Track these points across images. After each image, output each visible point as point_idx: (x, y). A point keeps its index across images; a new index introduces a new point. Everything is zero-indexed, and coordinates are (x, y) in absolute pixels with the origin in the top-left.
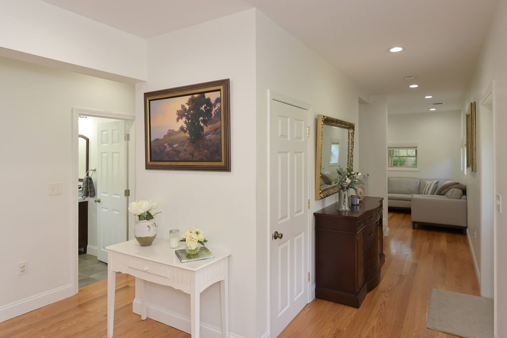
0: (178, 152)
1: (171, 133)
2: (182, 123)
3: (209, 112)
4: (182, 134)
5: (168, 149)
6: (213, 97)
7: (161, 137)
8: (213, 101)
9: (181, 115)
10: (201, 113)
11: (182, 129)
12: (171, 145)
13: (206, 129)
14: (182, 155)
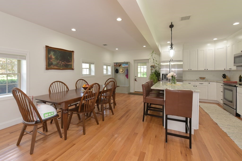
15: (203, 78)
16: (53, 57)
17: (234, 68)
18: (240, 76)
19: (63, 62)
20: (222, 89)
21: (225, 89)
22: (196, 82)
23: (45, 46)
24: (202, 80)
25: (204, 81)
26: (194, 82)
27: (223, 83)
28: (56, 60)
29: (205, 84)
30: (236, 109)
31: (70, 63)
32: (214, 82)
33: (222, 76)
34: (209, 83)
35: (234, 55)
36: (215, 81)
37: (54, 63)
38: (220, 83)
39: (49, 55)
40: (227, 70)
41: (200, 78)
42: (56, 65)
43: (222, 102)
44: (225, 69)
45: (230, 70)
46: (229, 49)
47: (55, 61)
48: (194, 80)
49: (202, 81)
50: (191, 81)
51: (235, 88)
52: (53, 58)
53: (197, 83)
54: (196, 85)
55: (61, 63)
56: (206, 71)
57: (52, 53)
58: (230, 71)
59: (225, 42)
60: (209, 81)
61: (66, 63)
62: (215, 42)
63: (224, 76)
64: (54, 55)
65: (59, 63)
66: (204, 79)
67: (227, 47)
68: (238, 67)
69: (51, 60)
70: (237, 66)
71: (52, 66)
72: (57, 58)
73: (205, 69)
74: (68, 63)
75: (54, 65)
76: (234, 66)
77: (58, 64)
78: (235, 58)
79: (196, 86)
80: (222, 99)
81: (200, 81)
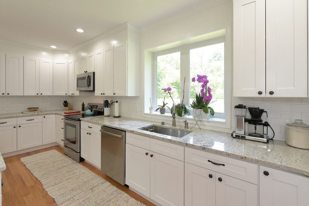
15: (33, 110)
17: (77, 93)
18: (83, 103)
20: (62, 125)
21: (66, 124)
22: (18, 119)
24: (32, 113)
25: (35, 115)
26: (15, 119)
27: (64, 116)
29: (38, 119)
30: (80, 152)
32: (52, 114)
33: (63, 104)
34: (44, 117)
35: (77, 75)
36: (54, 112)
38: (61, 115)
40: (69, 95)
41: (28, 108)
43: (62, 144)
44: (66, 94)
45: (72, 95)
46: (71, 66)
48: (15, 115)
49: (32, 115)
50: (7, 118)
51: (79, 122)
53: (22, 121)
54: (19, 124)
56: (40, 97)
58: (72, 97)
59: (66, 55)
60: (44, 114)
62: (53, 52)
63: (66, 104)
66: (36, 111)
67: (69, 63)
68: (82, 92)
70: (80, 91)
73: (37, 94)
76: (77, 90)
78: (78, 79)
79: (20, 126)
80: (63, 139)
81: (28, 116)
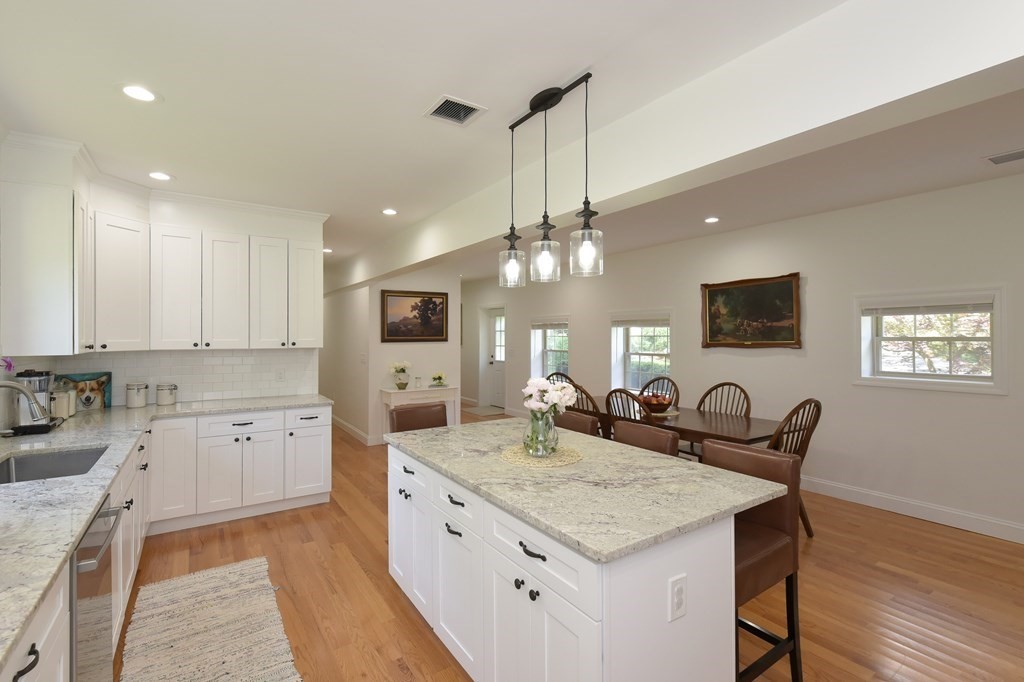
0: (411, 331)
1: (406, 319)
2: (415, 313)
3: (435, 309)
4: (415, 320)
5: (403, 329)
6: (438, 301)
7: (397, 321)
8: (438, 303)
9: (414, 308)
10: (429, 309)
11: (415, 316)
12: (405, 326)
13: (433, 318)
14: (415, 333)
16: (723, 311)
19: (757, 321)
23: (699, 287)
28: (732, 319)
31: (785, 323)
37: (727, 327)
39: (713, 308)
42: (733, 334)
47: (728, 322)
52: (723, 315)
55: (749, 326)
57: (720, 300)
61: (769, 324)
64: (726, 304)
65: (743, 325)
69: (718, 321)
71: (720, 337)
72: (734, 313)
74: (775, 324)
75: (726, 334)
77: (737, 329)
